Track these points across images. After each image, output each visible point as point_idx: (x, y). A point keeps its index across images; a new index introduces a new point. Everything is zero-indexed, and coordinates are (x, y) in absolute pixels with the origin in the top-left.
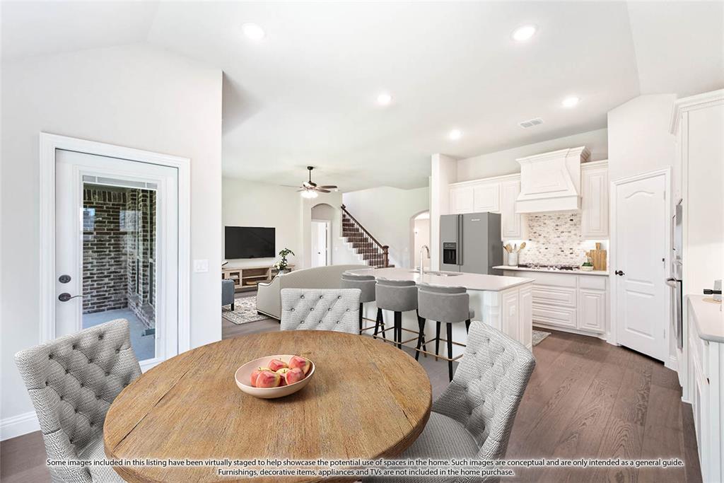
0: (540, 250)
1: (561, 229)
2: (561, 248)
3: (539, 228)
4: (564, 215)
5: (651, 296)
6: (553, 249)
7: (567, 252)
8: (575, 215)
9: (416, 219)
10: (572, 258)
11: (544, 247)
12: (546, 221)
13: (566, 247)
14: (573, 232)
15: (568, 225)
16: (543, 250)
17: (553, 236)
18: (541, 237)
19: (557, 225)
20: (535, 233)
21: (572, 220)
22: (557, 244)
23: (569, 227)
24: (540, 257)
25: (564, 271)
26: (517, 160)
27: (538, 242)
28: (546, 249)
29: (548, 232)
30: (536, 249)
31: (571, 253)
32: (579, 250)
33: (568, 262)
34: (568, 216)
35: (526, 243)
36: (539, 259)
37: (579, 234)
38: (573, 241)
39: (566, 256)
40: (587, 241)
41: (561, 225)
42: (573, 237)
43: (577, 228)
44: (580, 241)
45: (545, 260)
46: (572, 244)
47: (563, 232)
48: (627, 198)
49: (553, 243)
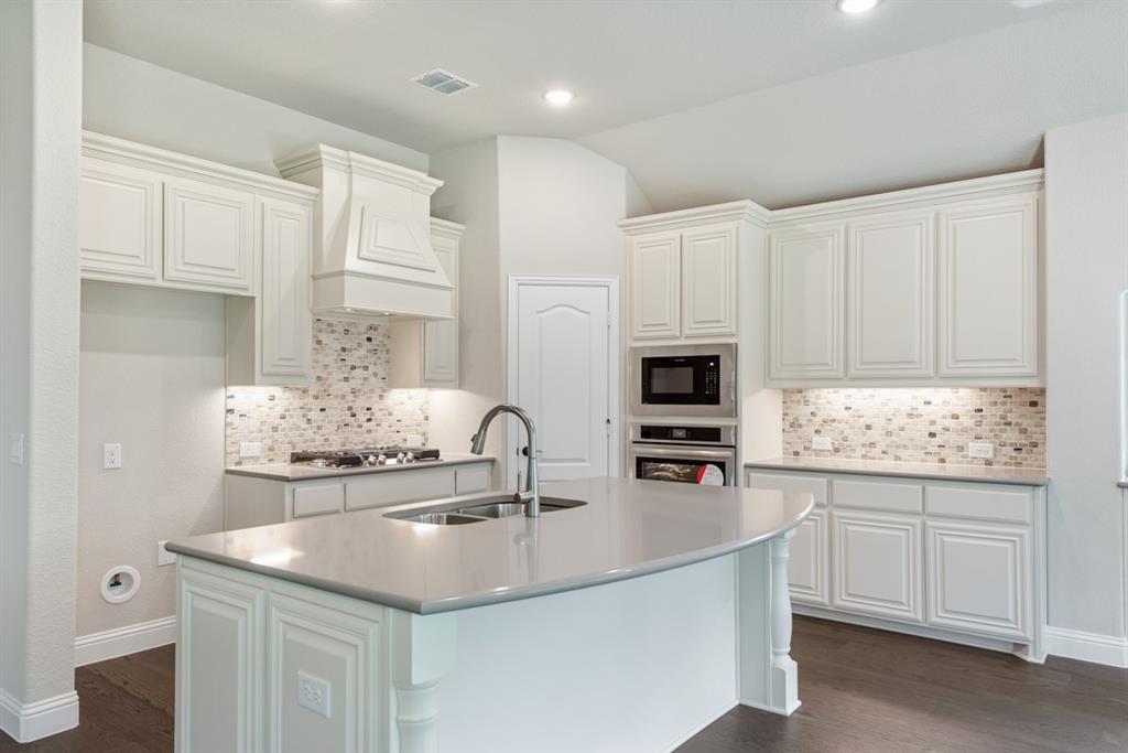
0: (311, 415)
1: (350, 360)
2: (350, 409)
4: (356, 327)
6: (337, 412)
7: (362, 417)
8: (376, 329)
10: (369, 431)
11: (316, 405)
12: (322, 337)
13: (360, 404)
14: (372, 369)
15: (362, 352)
16: (315, 415)
17: (335, 379)
19: (344, 349)
21: (369, 339)
22: (343, 397)
23: (366, 357)
24: (309, 434)
27: (305, 391)
28: (322, 410)
29: (326, 366)
30: (300, 412)
31: (369, 420)
32: (381, 410)
33: (362, 442)
34: (363, 329)
35: (277, 395)
36: (306, 441)
37: (382, 374)
38: (372, 390)
39: (360, 426)
40: (394, 391)
41: (350, 350)
42: (372, 379)
43: (379, 358)
44: (384, 391)
45: (319, 440)
46: (370, 398)
47: (353, 368)
48: (538, 312)
49: (336, 396)
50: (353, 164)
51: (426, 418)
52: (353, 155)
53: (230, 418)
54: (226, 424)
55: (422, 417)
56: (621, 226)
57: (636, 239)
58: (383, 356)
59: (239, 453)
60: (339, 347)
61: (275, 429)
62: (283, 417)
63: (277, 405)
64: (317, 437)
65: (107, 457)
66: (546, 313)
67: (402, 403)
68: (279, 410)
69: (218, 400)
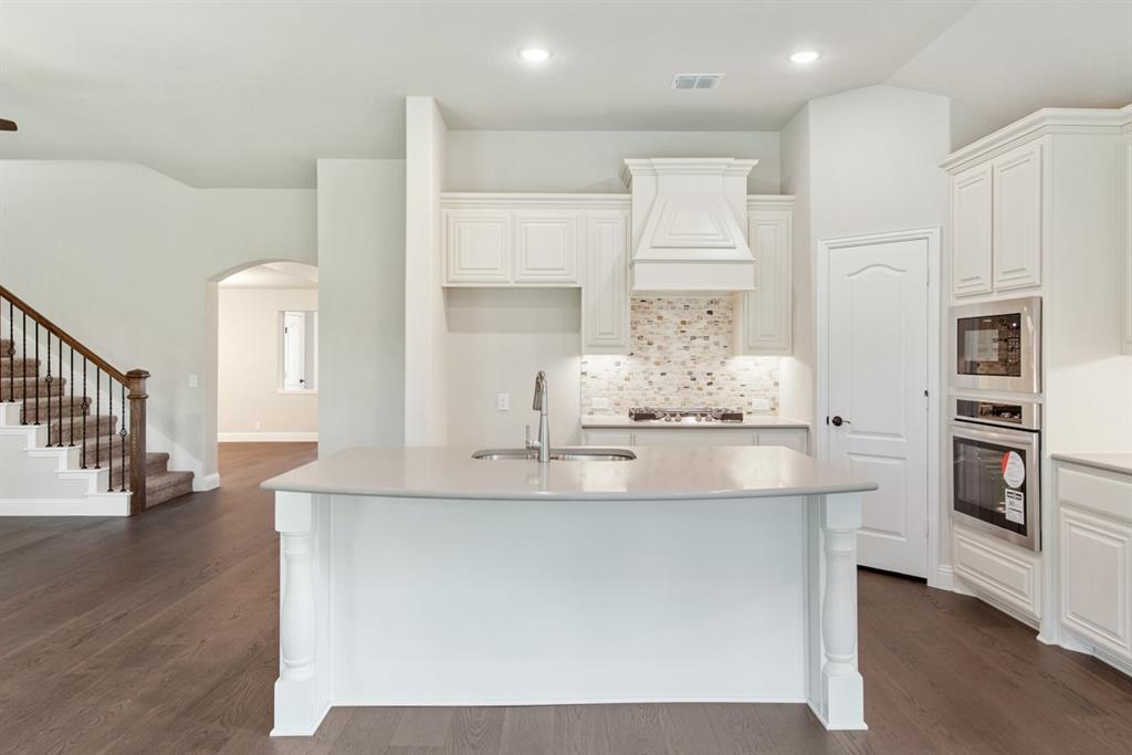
0: (652, 378)
1: (690, 331)
2: (690, 373)
3: (648, 327)
4: (697, 302)
5: (898, 463)
6: (677, 376)
7: (702, 381)
8: (717, 303)
9: (221, 283)
11: (658, 370)
12: (662, 313)
13: (699, 369)
14: (713, 338)
15: (703, 323)
16: (656, 378)
17: (675, 348)
18: (653, 349)
19: (683, 323)
20: (640, 338)
21: (710, 312)
22: (683, 363)
23: (706, 328)
24: (651, 393)
25: (729, 423)
26: (627, 161)
27: (647, 358)
28: (662, 374)
29: (666, 338)
30: (642, 376)
31: (710, 384)
32: (723, 375)
33: (703, 403)
34: (703, 304)
35: (622, 362)
36: (647, 400)
37: (723, 342)
38: (713, 357)
39: (700, 389)
40: (736, 358)
41: (690, 323)
42: (712, 348)
43: (720, 329)
44: (726, 358)
45: (660, 399)
46: (711, 364)
47: (694, 338)
48: (850, 275)
49: (676, 363)
50: (656, 167)
51: (776, 384)
52: (654, 160)
53: (584, 379)
54: (582, 384)
55: (772, 383)
56: (943, 166)
57: (958, 178)
58: (725, 327)
59: (590, 405)
60: (680, 320)
61: (621, 389)
62: (627, 379)
63: (621, 370)
64: (657, 396)
65: (500, 403)
66: (857, 276)
67: (747, 369)
68: (624, 374)
69: (575, 365)
